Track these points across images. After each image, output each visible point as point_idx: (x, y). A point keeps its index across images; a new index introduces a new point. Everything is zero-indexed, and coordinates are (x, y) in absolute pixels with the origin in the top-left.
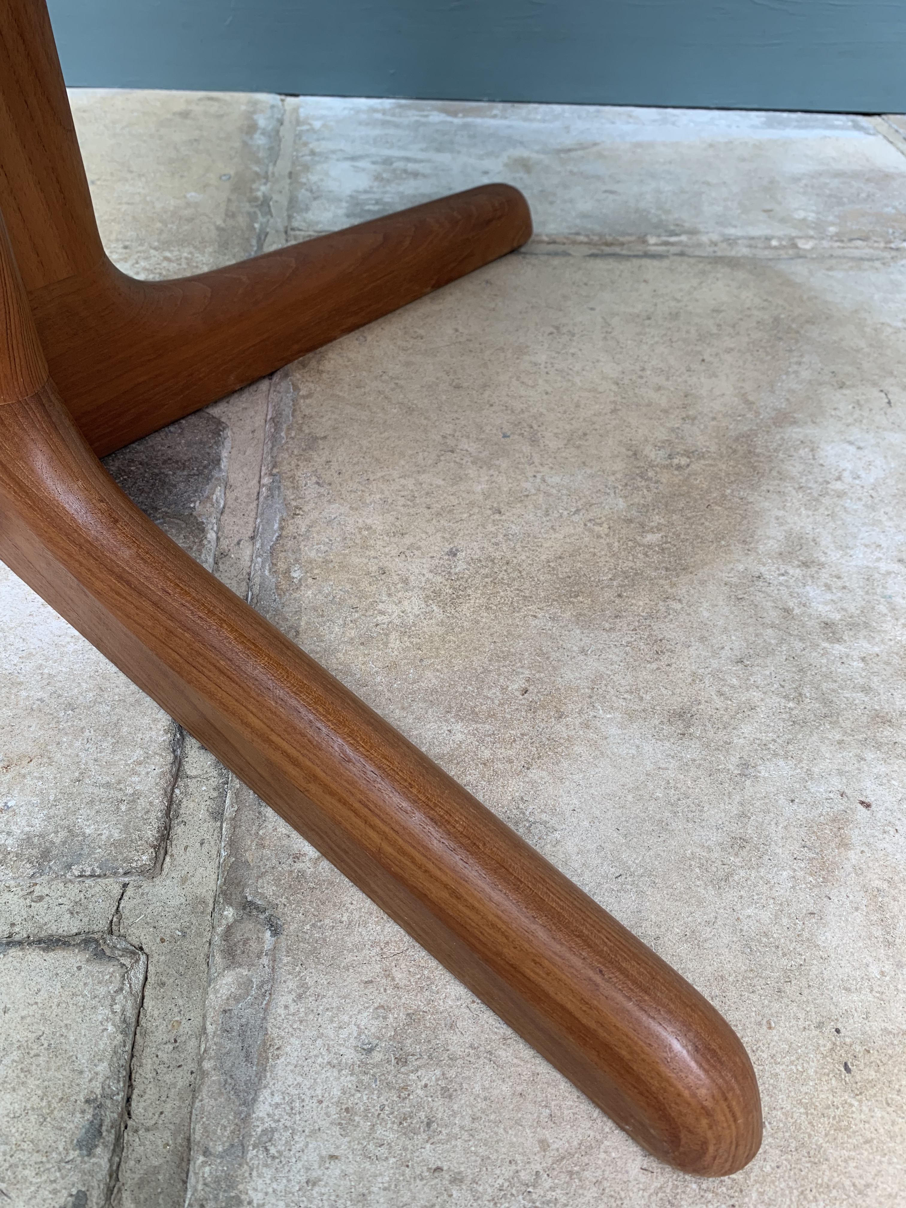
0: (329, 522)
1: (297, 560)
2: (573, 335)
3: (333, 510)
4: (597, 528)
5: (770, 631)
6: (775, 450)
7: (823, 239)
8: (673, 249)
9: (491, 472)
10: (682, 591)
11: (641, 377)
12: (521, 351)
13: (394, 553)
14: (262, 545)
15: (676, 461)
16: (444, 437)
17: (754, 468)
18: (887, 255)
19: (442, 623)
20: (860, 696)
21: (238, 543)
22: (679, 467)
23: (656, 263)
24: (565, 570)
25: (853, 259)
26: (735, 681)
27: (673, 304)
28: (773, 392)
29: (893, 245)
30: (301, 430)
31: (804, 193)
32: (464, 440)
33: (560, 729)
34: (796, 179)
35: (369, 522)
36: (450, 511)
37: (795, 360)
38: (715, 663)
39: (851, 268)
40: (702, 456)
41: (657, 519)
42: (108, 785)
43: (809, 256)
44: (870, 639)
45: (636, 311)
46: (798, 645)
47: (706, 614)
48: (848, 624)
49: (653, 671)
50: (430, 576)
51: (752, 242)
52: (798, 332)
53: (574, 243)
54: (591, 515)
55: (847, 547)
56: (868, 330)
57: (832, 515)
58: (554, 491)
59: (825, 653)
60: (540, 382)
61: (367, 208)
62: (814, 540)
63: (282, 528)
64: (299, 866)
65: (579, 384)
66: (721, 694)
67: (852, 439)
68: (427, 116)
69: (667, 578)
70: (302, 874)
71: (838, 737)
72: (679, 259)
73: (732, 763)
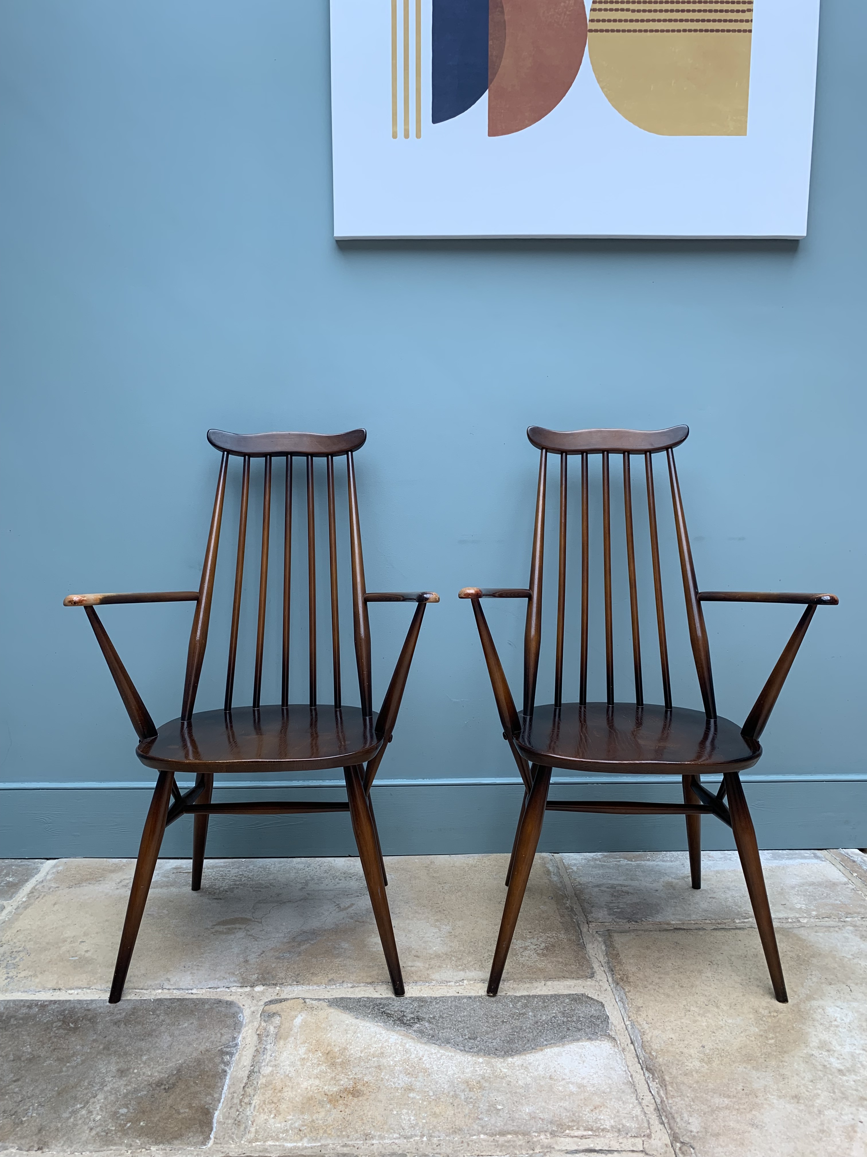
0: (657, 1037)
1: (652, 1049)
2: (718, 965)
3: (656, 1033)
4: (751, 1038)
5: (819, 1072)
6: (809, 1010)
7: (810, 918)
8: (748, 925)
9: (706, 1018)
10: (786, 1059)
11: (750, 982)
12: (700, 972)
13: (683, 1046)
14: (638, 1044)
15: (772, 1014)
16: (684, 1006)
17: (802, 1017)
18: (840, 924)
19: (708, 1069)
20: (854, 1092)
21: (627, 1045)
22: (774, 1017)
23: (742, 932)
24: (744, 1053)
25: (826, 927)
26: (811, 1087)
27: (754, 950)
28: (803, 987)
29: (842, 920)
30: (632, 1004)
31: (798, 895)
32: (692, 1007)
33: (758, 1101)
34: (793, 888)
35: (670, 1036)
36: (697, 1032)
37: (810, 973)
38: (803, 1082)
39: (826, 931)
40: (781, 1013)
41: (771, 1035)
42: (626, 1113)
43: (806, 926)
44: (856, 1075)
45: (740, 954)
46: (830, 1077)
47: (797, 1067)
48: (847, 1070)
49: (783, 1084)
50: (698, 1054)
51: (780, 920)
52: (808, 961)
53: (705, 923)
54: (747, 1034)
55: (843, 1045)
56: (837, 959)
57: (835, 1034)
58: (731, 1025)
59: (841, 1079)
60: (712, 984)
61: (615, 910)
62: (830, 1043)
63: (642, 1039)
64: (693, 1134)
65: (727, 985)
66: (808, 1091)
67: (838, 1005)
68: (619, 861)
69: (780, 1055)
70: (694, 1136)
71: (849, 1104)
72: (751, 929)
73: (816, 1110)
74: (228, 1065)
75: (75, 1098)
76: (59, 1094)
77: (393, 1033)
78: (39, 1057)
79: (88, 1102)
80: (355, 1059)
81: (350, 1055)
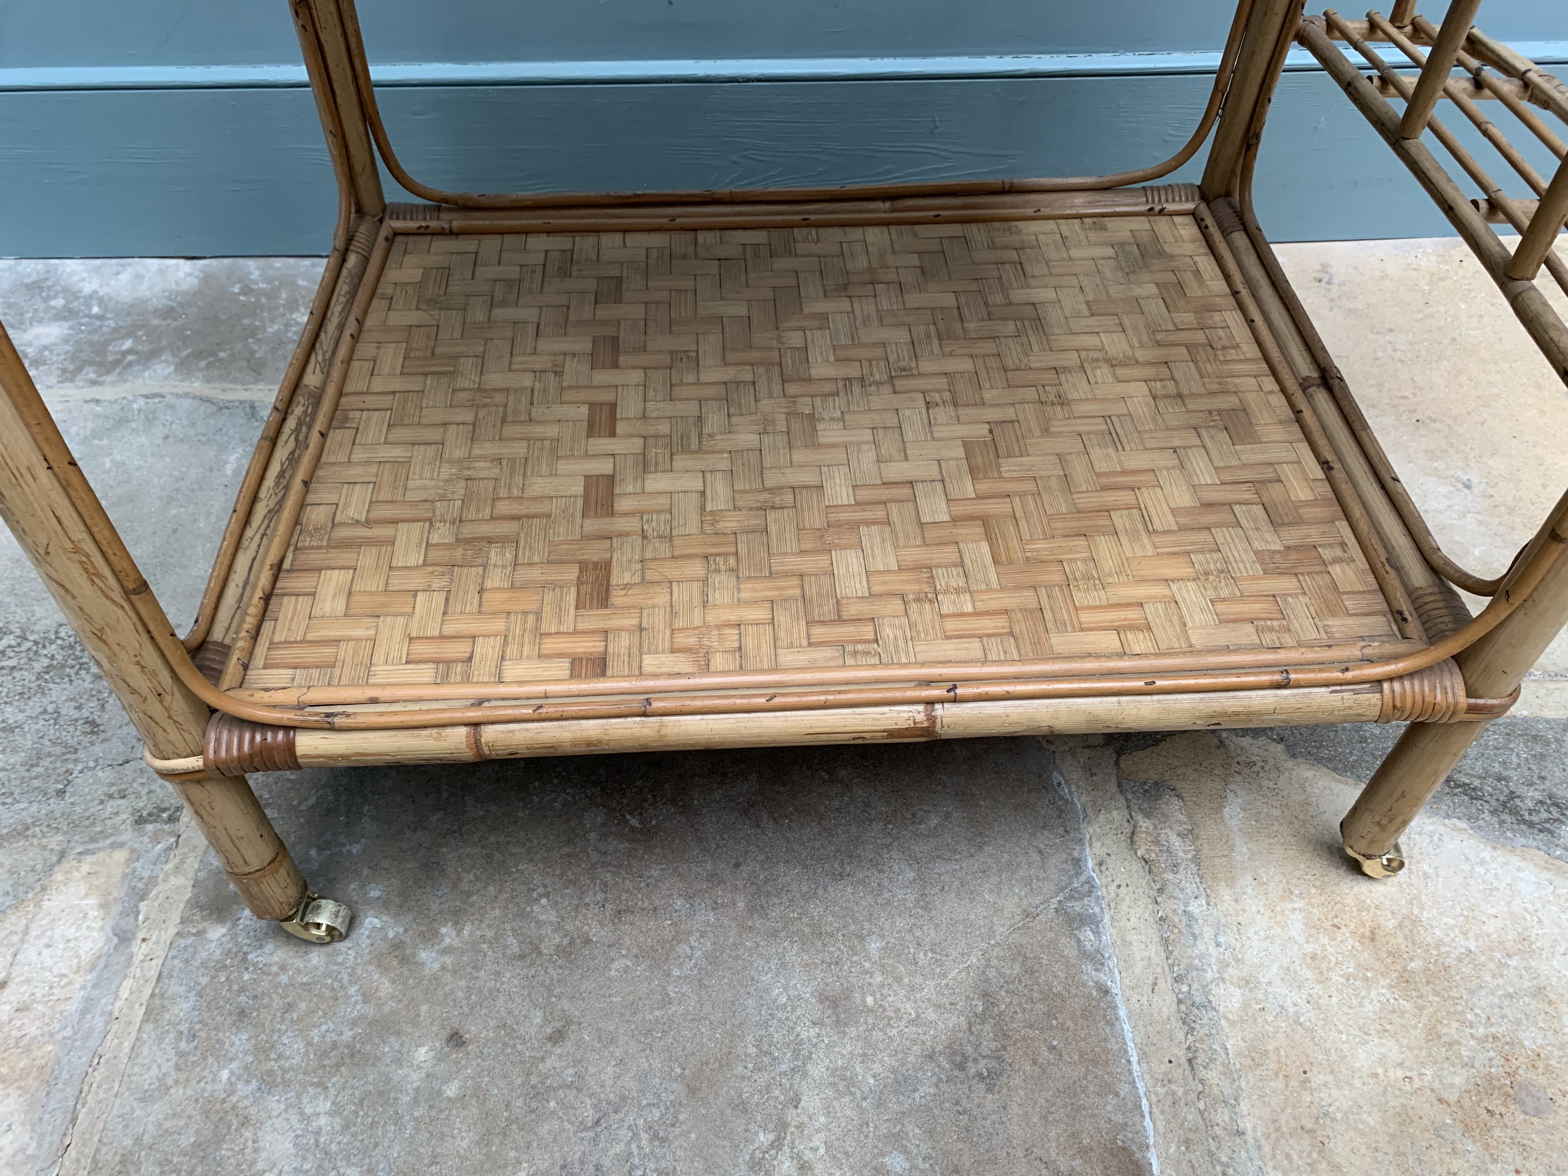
74: (1103, 964)
75: (742, 1107)
76: (692, 1091)
77: (1515, 860)
78: (588, 941)
79: (783, 1126)
80: (1460, 960)
81: (1437, 947)
